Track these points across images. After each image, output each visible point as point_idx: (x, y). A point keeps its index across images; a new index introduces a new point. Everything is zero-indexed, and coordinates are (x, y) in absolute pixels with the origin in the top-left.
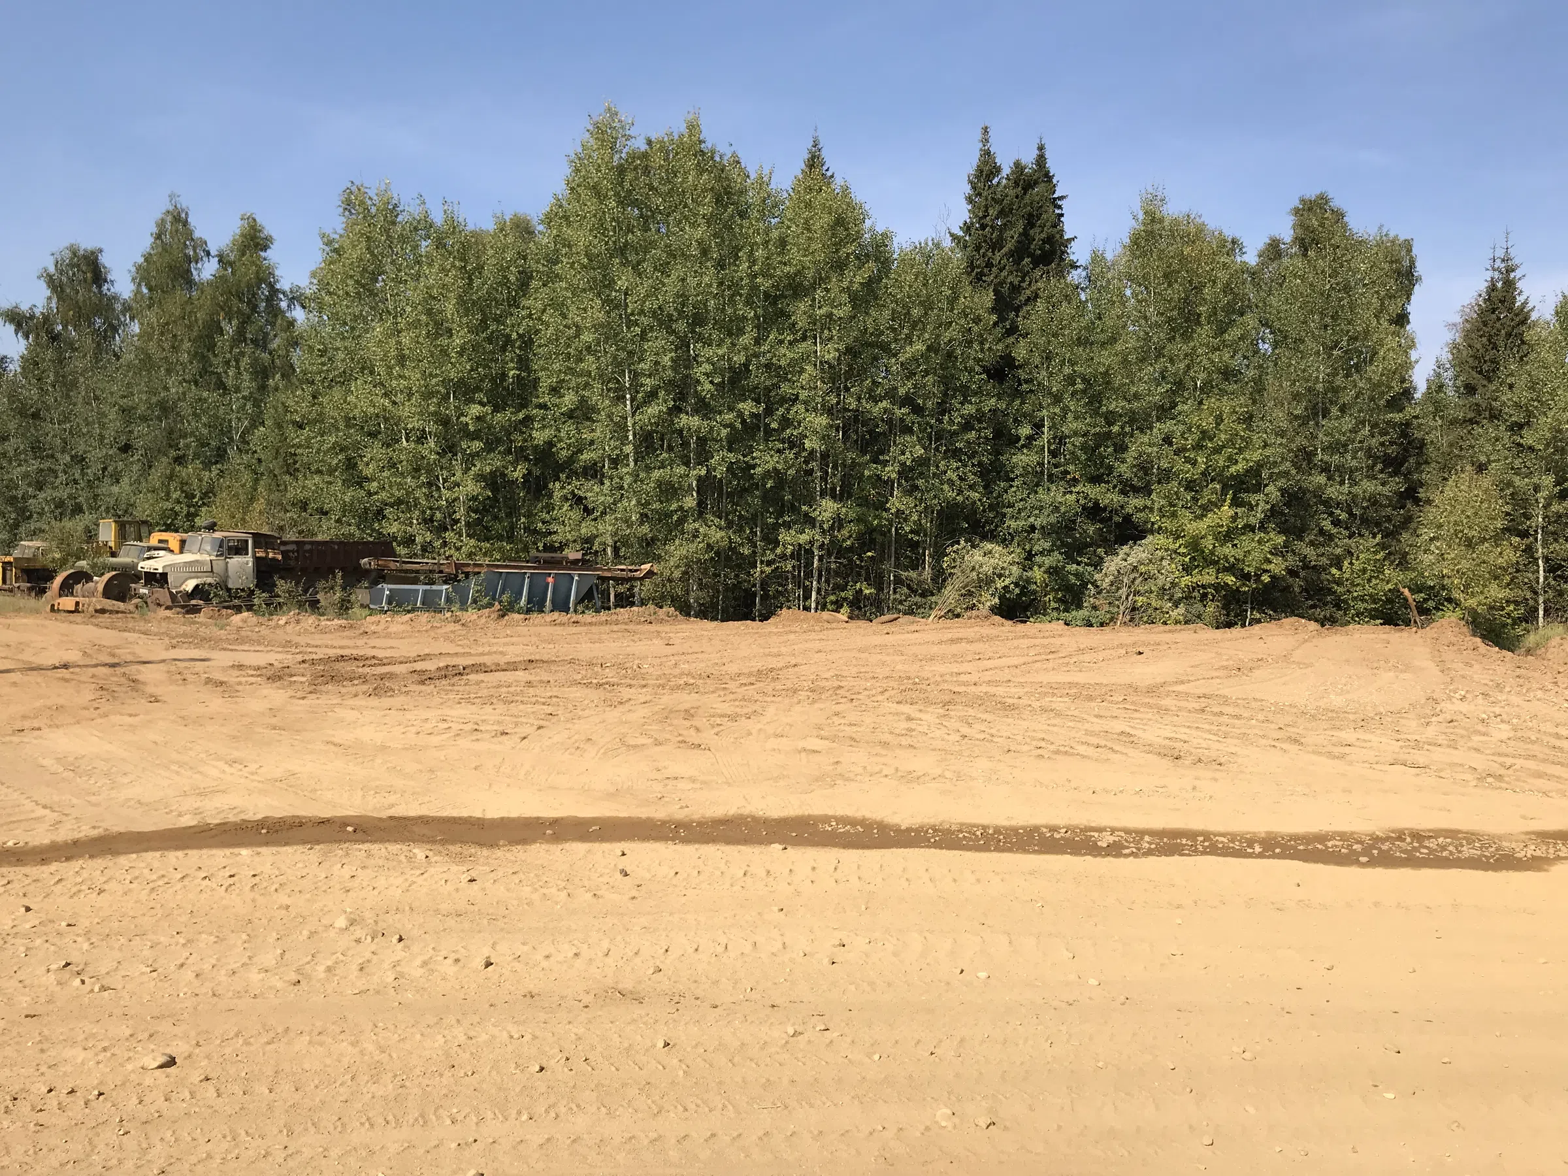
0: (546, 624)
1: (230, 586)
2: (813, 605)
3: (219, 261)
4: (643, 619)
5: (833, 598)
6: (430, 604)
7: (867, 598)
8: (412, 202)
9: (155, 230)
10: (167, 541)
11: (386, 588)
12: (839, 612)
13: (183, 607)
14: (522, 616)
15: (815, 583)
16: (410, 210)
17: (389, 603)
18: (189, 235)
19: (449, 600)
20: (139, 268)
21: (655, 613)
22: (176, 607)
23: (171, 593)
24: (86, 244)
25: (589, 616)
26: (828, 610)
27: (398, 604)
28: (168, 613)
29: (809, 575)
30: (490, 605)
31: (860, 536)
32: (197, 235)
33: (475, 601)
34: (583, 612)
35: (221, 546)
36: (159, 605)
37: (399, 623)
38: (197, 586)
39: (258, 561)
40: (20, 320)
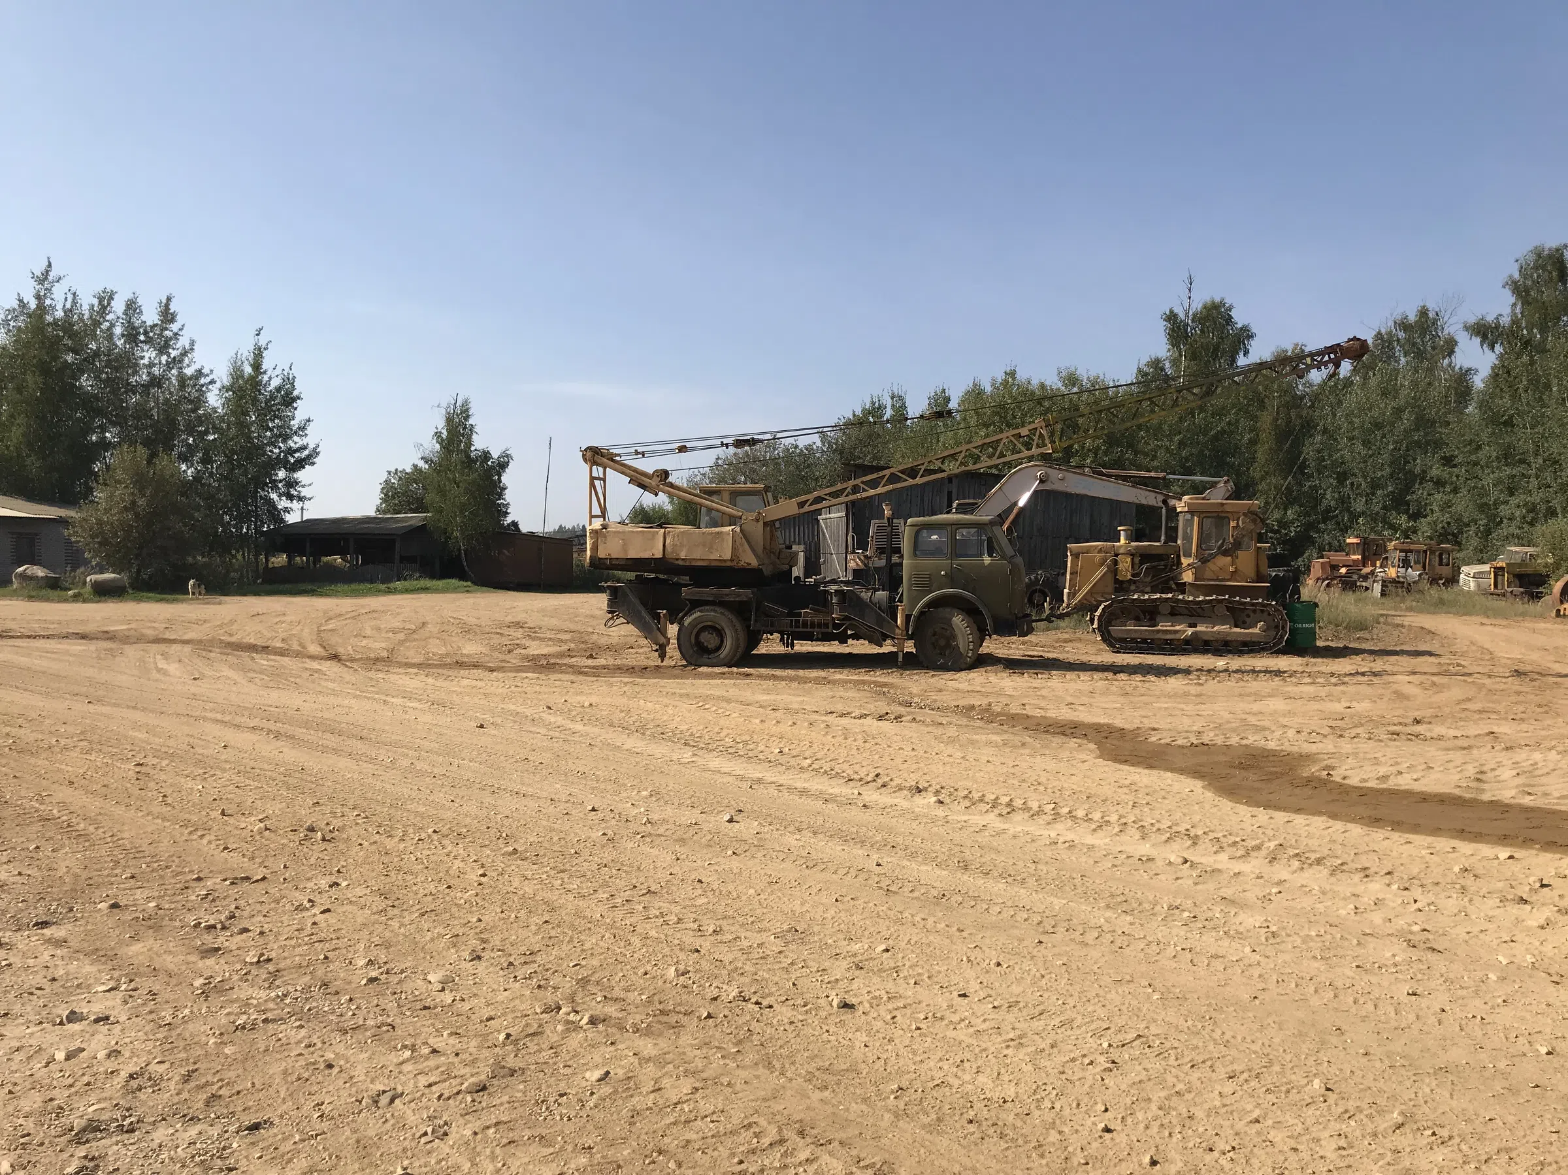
24: (1551, 243)
40: (1485, 332)
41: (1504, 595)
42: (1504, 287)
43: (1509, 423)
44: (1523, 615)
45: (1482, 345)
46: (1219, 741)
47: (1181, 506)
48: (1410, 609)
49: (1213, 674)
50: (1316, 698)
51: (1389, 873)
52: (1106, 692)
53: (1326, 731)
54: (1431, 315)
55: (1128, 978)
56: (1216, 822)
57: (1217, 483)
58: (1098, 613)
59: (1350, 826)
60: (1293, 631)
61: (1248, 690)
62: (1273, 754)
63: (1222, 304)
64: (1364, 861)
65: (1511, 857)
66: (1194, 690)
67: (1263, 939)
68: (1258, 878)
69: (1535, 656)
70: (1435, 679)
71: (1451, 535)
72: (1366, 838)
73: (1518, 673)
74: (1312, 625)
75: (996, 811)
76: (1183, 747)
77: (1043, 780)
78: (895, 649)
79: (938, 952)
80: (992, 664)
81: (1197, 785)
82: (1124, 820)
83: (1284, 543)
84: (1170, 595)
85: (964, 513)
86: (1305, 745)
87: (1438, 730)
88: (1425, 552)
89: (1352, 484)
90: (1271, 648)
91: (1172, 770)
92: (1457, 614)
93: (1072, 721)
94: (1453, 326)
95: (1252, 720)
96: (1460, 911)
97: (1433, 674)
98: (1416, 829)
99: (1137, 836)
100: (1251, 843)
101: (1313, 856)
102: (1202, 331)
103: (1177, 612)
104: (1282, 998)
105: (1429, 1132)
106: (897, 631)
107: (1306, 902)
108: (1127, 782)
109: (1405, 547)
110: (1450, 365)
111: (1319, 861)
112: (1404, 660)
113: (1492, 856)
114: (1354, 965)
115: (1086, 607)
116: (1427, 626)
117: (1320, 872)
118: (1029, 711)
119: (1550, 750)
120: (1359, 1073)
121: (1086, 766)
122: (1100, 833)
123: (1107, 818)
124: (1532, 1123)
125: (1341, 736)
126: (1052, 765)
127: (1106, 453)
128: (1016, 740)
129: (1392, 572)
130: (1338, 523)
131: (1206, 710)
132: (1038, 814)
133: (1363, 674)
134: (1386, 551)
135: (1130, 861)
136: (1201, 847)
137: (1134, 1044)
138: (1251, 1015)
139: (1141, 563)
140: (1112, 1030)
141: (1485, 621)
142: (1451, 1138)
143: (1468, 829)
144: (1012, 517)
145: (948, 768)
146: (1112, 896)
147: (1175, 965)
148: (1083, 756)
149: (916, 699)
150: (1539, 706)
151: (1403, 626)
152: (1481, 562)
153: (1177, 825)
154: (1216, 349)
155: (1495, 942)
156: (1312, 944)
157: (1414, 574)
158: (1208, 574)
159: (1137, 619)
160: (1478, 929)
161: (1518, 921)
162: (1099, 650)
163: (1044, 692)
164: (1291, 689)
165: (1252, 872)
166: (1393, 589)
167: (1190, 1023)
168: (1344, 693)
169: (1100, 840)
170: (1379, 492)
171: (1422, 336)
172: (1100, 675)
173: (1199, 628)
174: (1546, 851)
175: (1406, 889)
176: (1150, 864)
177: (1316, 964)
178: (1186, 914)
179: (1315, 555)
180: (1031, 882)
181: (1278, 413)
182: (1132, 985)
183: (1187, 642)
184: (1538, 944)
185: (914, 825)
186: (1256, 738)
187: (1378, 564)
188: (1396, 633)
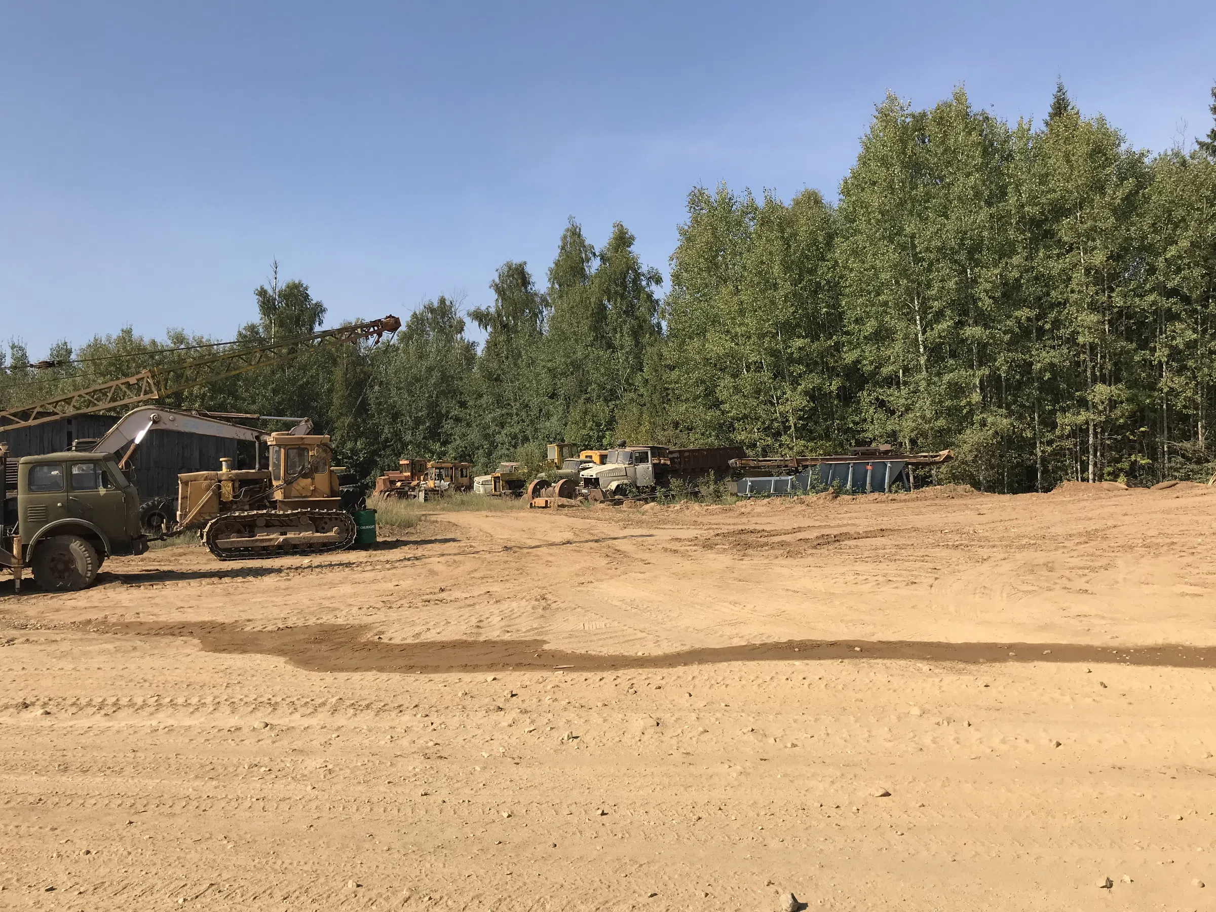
0: (870, 502)
1: (638, 485)
2: (1091, 477)
3: (601, 259)
4: (946, 495)
5: (1110, 469)
6: (780, 491)
7: (1142, 467)
8: (742, 194)
9: (560, 243)
10: (591, 457)
11: (749, 481)
12: (1116, 481)
13: (611, 501)
14: (851, 497)
15: (1091, 457)
16: (741, 199)
17: (751, 491)
18: (582, 243)
19: (793, 487)
20: (551, 270)
21: (955, 490)
22: (607, 501)
23: (602, 491)
24: (516, 261)
25: (902, 495)
26: (1106, 480)
27: (758, 492)
28: (602, 505)
29: (1085, 451)
30: (825, 489)
31: (1132, 415)
32: (586, 243)
33: (813, 487)
34: (896, 492)
35: (631, 457)
36: (596, 500)
37: (760, 506)
38: (618, 486)
39: (654, 465)
40: (481, 317)
41: (500, 495)
42: (490, 287)
43: (498, 379)
44: (512, 508)
45: (480, 326)
46: (300, 623)
47: (270, 440)
48: (443, 509)
49: (299, 571)
50: (375, 581)
51: (416, 706)
52: (212, 594)
53: (380, 605)
54: (448, 303)
55: (208, 835)
56: (292, 689)
57: (301, 421)
58: (206, 530)
59: (392, 675)
60: (359, 531)
61: (324, 581)
62: (340, 628)
63: (300, 285)
64: (400, 700)
65: (494, 679)
66: (283, 584)
67: (322, 777)
68: (322, 728)
69: (517, 536)
70: (456, 558)
71: (466, 456)
72: (402, 683)
73: (506, 548)
74: (373, 527)
75: (103, 712)
76: (271, 632)
77: (149, 677)
78: (12, 577)
79: (28, 855)
80: (111, 582)
81: (280, 661)
82: (217, 700)
83: (356, 465)
84: (265, 511)
85: (84, 450)
86: (365, 618)
87: (457, 594)
88: (452, 468)
89: (402, 421)
90: (344, 546)
91: (261, 652)
92: (472, 510)
93: (180, 622)
94: (461, 312)
95: (326, 603)
96: (460, 725)
97: (455, 555)
98: (436, 669)
99: (228, 712)
100: (319, 701)
101: (364, 703)
102: (287, 305)
103: (270, 524)
104: (332, 821)
105: (427, 898)
106: (13, 560)
107: (357, 740)
108: (223, 668)
109: (439, 465)
110: (461, 338)
111: (368, 707)
112: (437, 547)
113: (484, 680)
114: (386, 782)
115: (195, 526)
116: (453, 521)
117: (368, 715)
118: (143, 618)
119: (522, 599)
120: (382, 866)
121: (189, 659)
122: (197, 714)
123: (203, 701)
124: (495, 871)
125: (390, 607)
126: (158, 663)
127: (212, 398)
128: (128, 645)
129: (431, 484)
130: (393, 450)
131: (291, 600)
132: (142, 707)
133: (409, 559)
134: (427, 469)
135: (221, 733)
136: (279, 711)
137: (206, 893)
138: (306, 841)
139: (240, 487)
140: (188, 886)
141: (490, 514)
142: (441, 898)
143: (469, 664)
144: (129, 453)
145: (57, 681)
146: (202, 766)
147: (250, 815)
148: (188, 651)
149: (32, 621)
150: (518, 570)
151: (437, 522)
152: (486, 474)
153: (261, 696)
154: (298, 319)
155: (482, 742)
156: (358, 773)
157: (445, 484)
158: (294, 493)
159: (239, 533)
160: (471, 736)
161: (497, 724)
162: (208, 560)
163: (157, 601)
164: (357, 576)
165: (318, 724)
166: (432, 496)
167: (257, 861)
168: (394, 575)
169: (195, 721)
170: (421, 427)
171: (443, 317)
172: (208, 580)
173: (288, 536)
174: (515, 671)
175: (427, 716)
176: (237, 733)
177: (360, 788)
178: (263, 769)
179: (379, 474)
180: (129, 770)
181: (347, 369)
182: (210, 841)
183: (280, 547)
184: (507, 738)
185: (18, 739)
186: (329, 617)
187: (422, 478)
188: (433, 527)
